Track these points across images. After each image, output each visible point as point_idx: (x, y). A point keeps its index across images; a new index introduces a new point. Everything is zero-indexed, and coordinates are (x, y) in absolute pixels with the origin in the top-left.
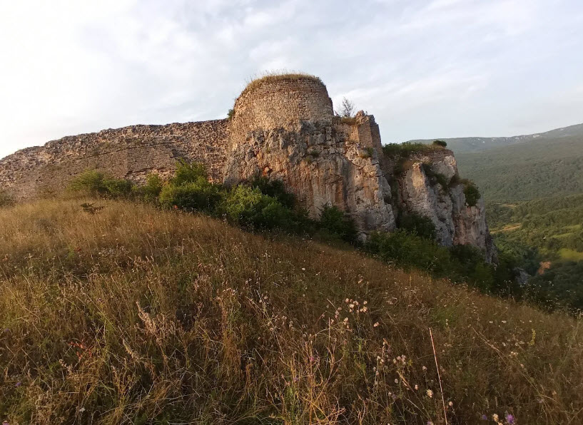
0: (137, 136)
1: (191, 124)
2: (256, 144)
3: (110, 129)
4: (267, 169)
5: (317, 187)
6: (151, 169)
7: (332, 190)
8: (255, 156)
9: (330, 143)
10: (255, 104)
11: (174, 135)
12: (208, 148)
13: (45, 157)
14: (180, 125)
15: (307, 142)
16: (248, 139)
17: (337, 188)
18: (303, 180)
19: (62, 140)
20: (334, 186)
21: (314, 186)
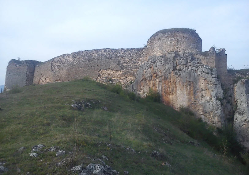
0: (105, 54)
1: (128, 49)
2: (152, 62)
3: (96, 49)
4: (155, 75)
5: (179, 86)
6: (109, 69)
7: (187, 89)
8: (151, 68)
9: (189, 64)
10: (154, 43)
11: (120, 54)
12: (133, 61)
13: (70, 59)
14: (123, 49)
15: (176, 63)
16: (149, 60)
17: (190, 88)
18: (172, 82)
19: (78, 52)
20: (189, 87)
21: (177, 85)
